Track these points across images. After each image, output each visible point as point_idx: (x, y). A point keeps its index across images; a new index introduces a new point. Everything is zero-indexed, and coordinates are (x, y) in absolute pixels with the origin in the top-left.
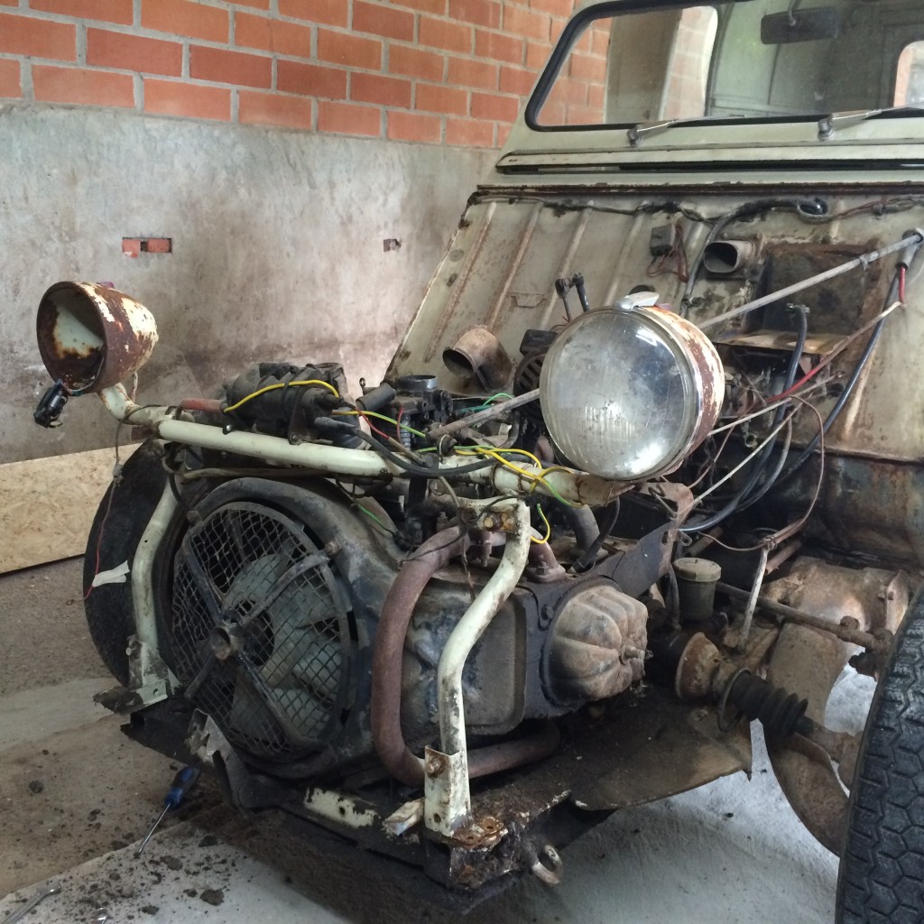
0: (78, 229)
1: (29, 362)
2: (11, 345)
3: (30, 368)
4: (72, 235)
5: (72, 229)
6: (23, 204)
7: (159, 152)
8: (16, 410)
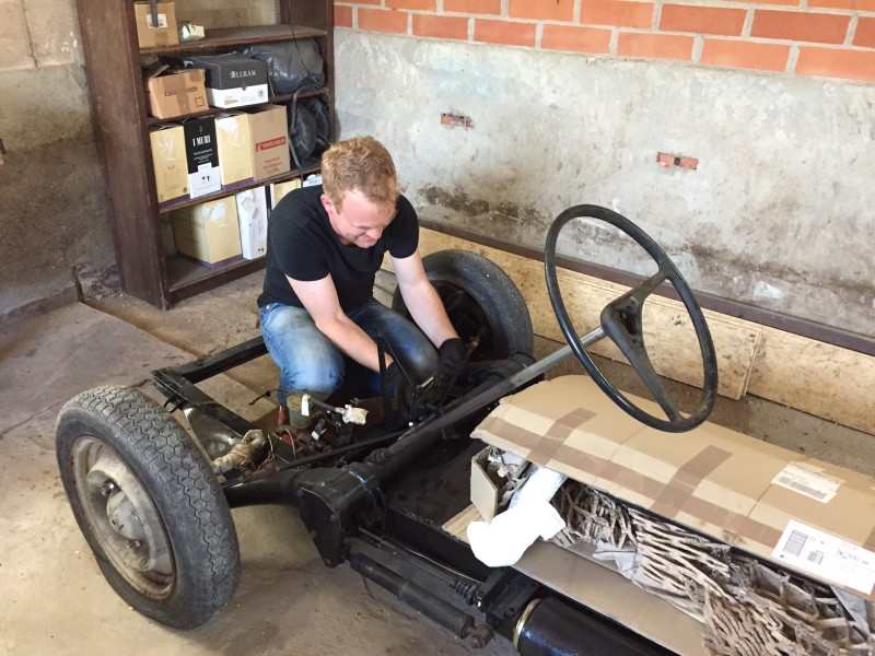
0: (626, 141)
4: (622, 145)
5: (623, 140)
6: (593, 121)
7: (703, 94)
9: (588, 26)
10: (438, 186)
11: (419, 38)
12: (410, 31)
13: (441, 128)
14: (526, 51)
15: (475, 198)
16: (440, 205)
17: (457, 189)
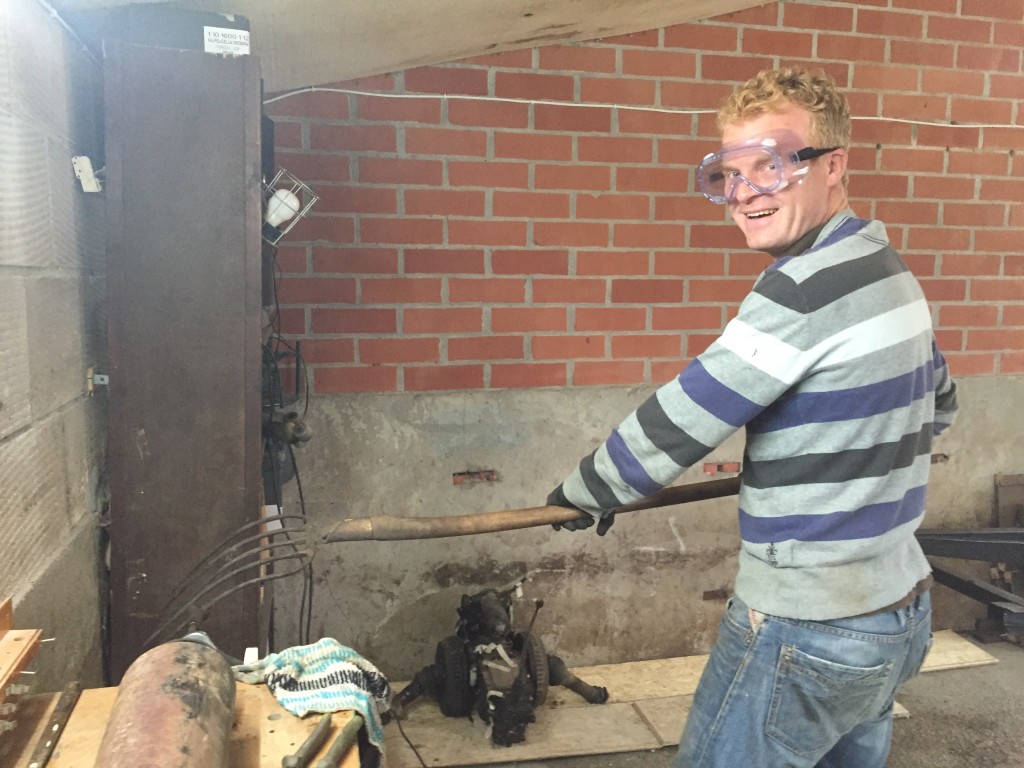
1: (636, 545)
2: (625, 534)
3: (636, 548)
8: (625, 575)
9: (620, 359)
10: (452, 562)
11: (415, 393)
12: (400, 386)
13: (455, 490)
14: (558, 391)
15: (508, 561)
16: (456, 585)
17: (481, 558)
